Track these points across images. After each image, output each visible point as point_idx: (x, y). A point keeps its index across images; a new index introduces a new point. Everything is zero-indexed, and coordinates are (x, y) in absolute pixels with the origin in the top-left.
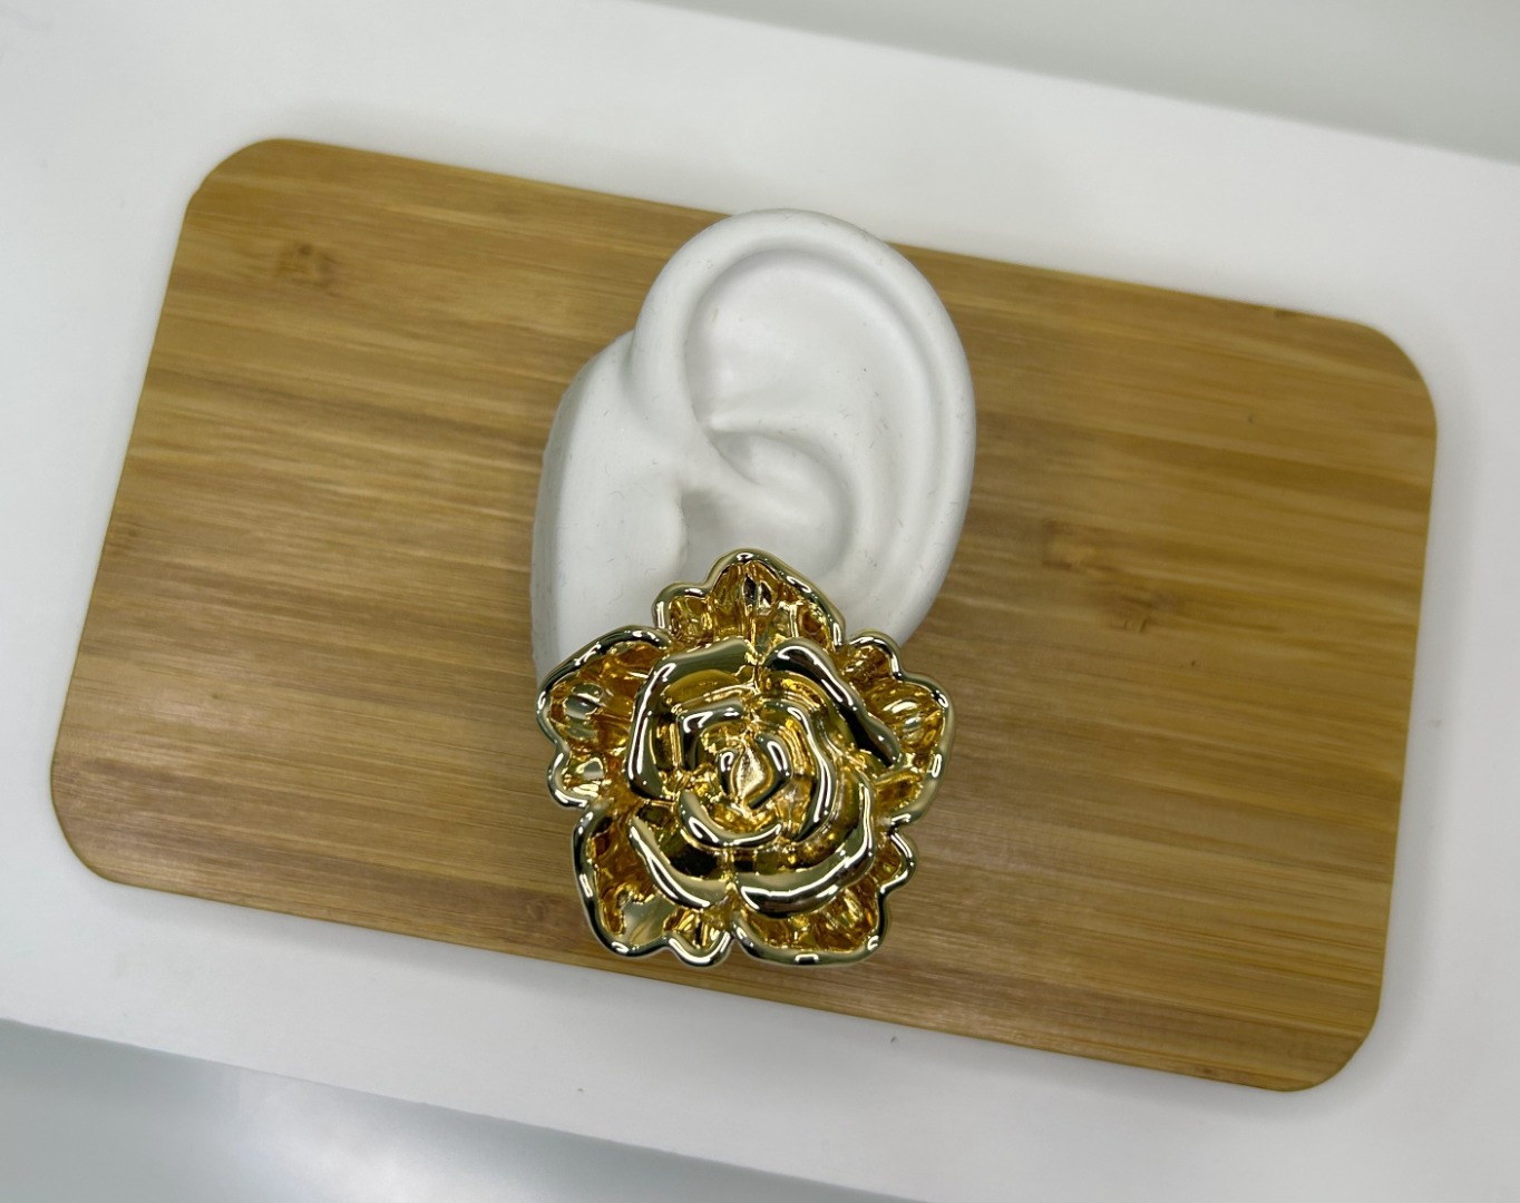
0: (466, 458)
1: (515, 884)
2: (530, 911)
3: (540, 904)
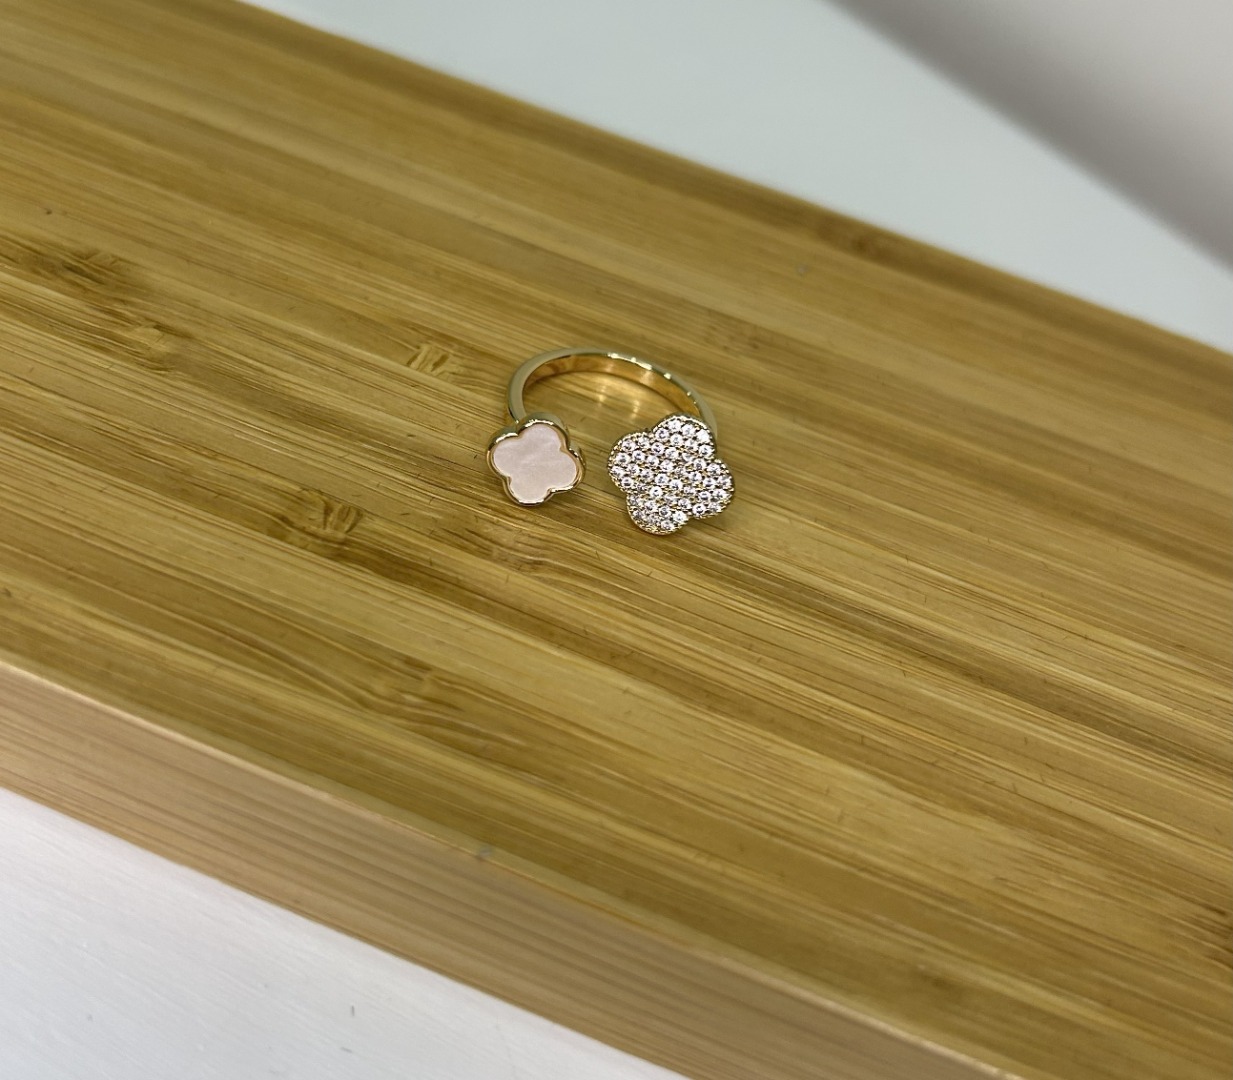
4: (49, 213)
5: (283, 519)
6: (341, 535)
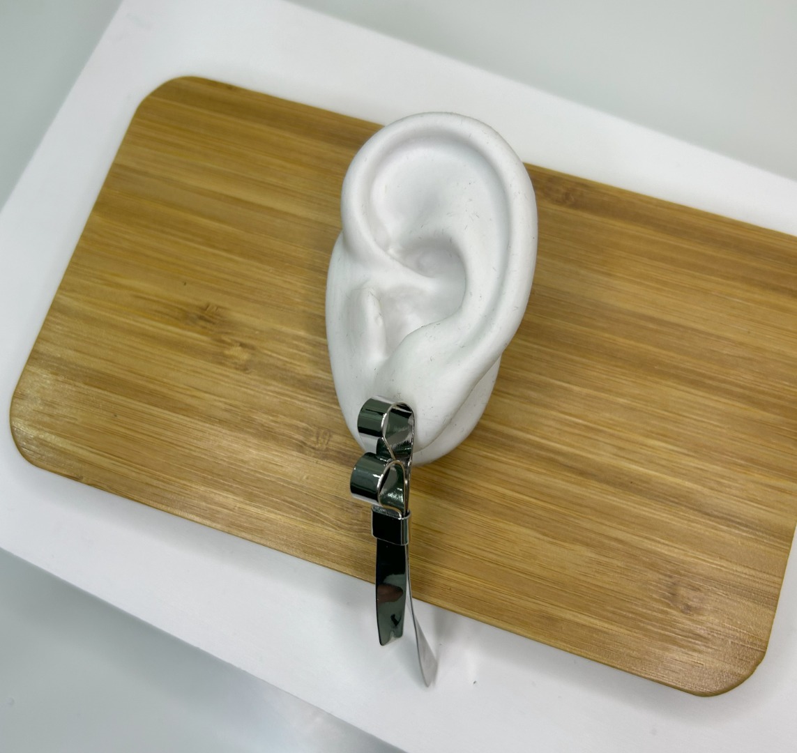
1: (580, 213)
2: (573, 199)
3: (567, 201)
4: (185, 284)
5: (302, 442)
6: (325, 447)
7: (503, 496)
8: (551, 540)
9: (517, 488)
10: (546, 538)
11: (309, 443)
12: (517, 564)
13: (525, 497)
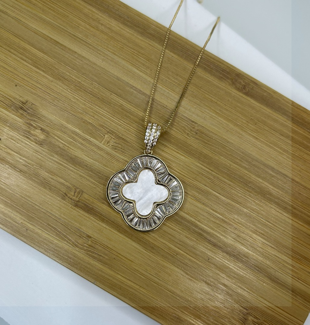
0: (221, 237)
1: (249, 99)
2: (247, 89)
3: (244, 90)
4: (16, 86)
6: (77, 199)
7: (170, 248)
8: (189, 277)
9: (178, 245)
10: (187, 276)
11: (69, 195)
12: (169, 287)
13: (181, 252)
